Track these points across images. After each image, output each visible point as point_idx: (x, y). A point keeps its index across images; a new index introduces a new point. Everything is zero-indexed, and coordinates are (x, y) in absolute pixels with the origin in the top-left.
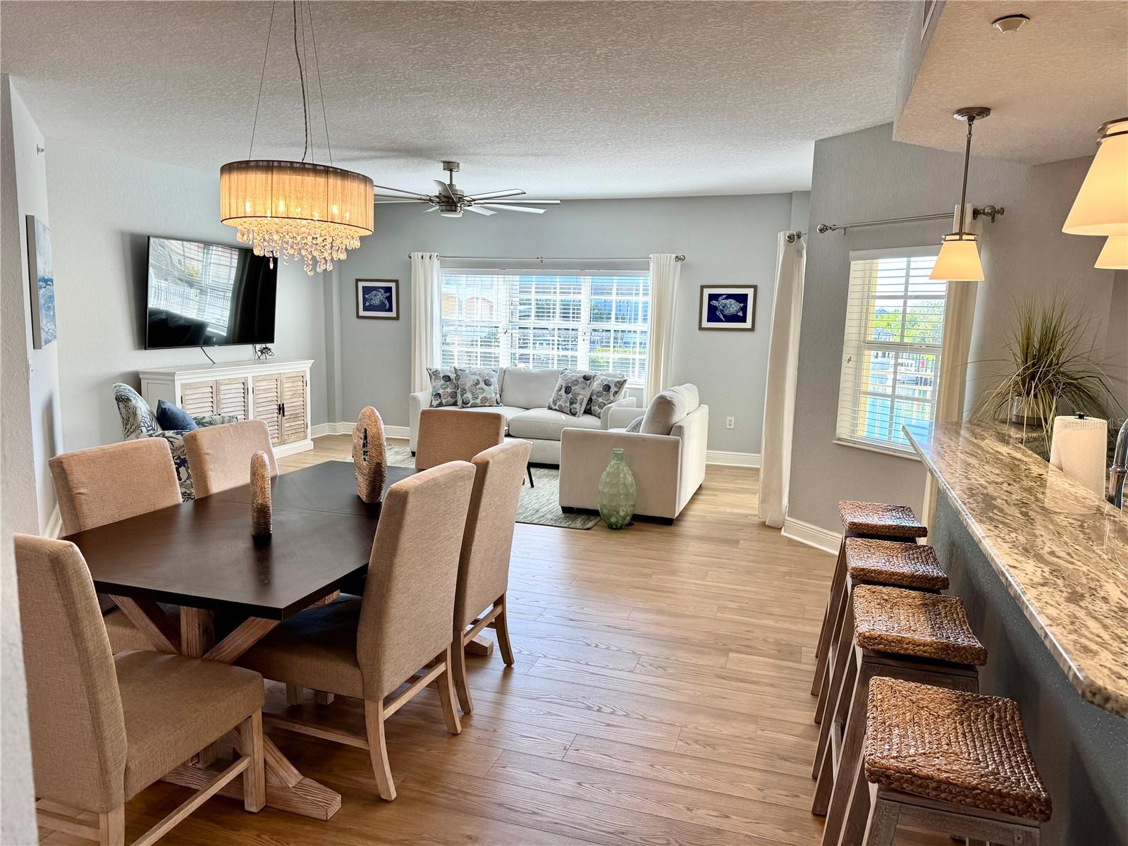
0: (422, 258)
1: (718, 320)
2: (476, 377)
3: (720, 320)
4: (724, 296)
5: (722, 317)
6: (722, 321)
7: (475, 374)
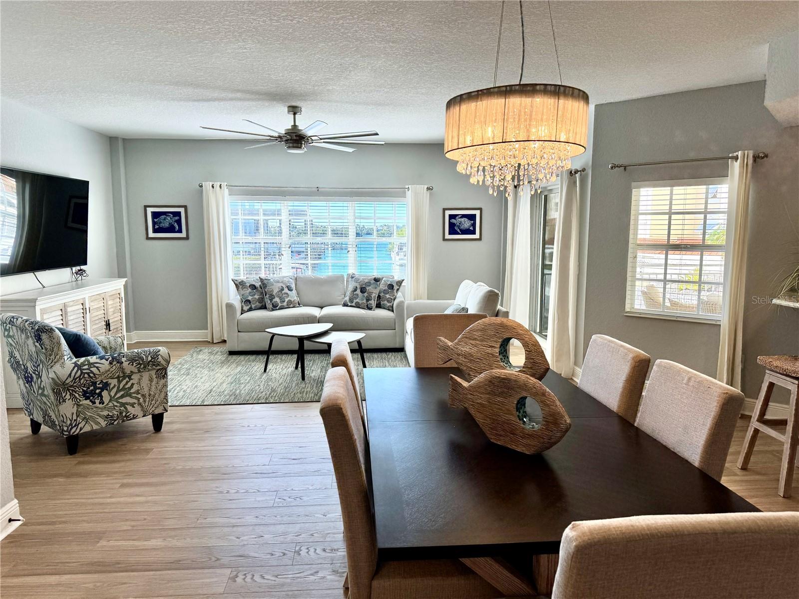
0: (213, 187)
1: (456, 233)
2: (280, 285)
3: (458, 234)
4: (460, 216)
5: (459, 231)
6: (459, 234)
7: (278, 282)
